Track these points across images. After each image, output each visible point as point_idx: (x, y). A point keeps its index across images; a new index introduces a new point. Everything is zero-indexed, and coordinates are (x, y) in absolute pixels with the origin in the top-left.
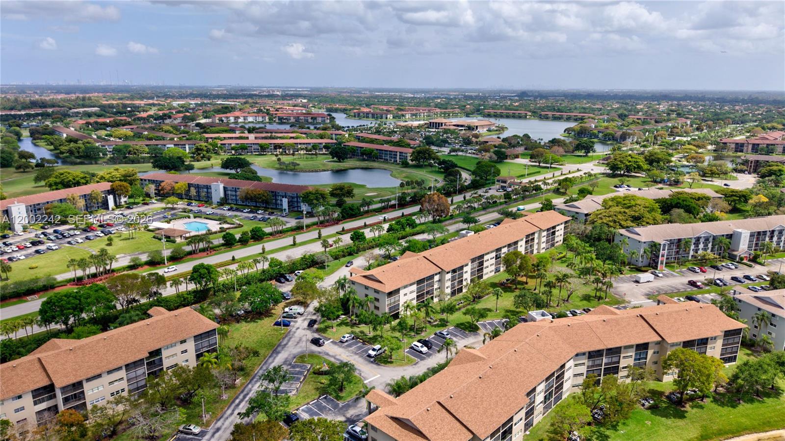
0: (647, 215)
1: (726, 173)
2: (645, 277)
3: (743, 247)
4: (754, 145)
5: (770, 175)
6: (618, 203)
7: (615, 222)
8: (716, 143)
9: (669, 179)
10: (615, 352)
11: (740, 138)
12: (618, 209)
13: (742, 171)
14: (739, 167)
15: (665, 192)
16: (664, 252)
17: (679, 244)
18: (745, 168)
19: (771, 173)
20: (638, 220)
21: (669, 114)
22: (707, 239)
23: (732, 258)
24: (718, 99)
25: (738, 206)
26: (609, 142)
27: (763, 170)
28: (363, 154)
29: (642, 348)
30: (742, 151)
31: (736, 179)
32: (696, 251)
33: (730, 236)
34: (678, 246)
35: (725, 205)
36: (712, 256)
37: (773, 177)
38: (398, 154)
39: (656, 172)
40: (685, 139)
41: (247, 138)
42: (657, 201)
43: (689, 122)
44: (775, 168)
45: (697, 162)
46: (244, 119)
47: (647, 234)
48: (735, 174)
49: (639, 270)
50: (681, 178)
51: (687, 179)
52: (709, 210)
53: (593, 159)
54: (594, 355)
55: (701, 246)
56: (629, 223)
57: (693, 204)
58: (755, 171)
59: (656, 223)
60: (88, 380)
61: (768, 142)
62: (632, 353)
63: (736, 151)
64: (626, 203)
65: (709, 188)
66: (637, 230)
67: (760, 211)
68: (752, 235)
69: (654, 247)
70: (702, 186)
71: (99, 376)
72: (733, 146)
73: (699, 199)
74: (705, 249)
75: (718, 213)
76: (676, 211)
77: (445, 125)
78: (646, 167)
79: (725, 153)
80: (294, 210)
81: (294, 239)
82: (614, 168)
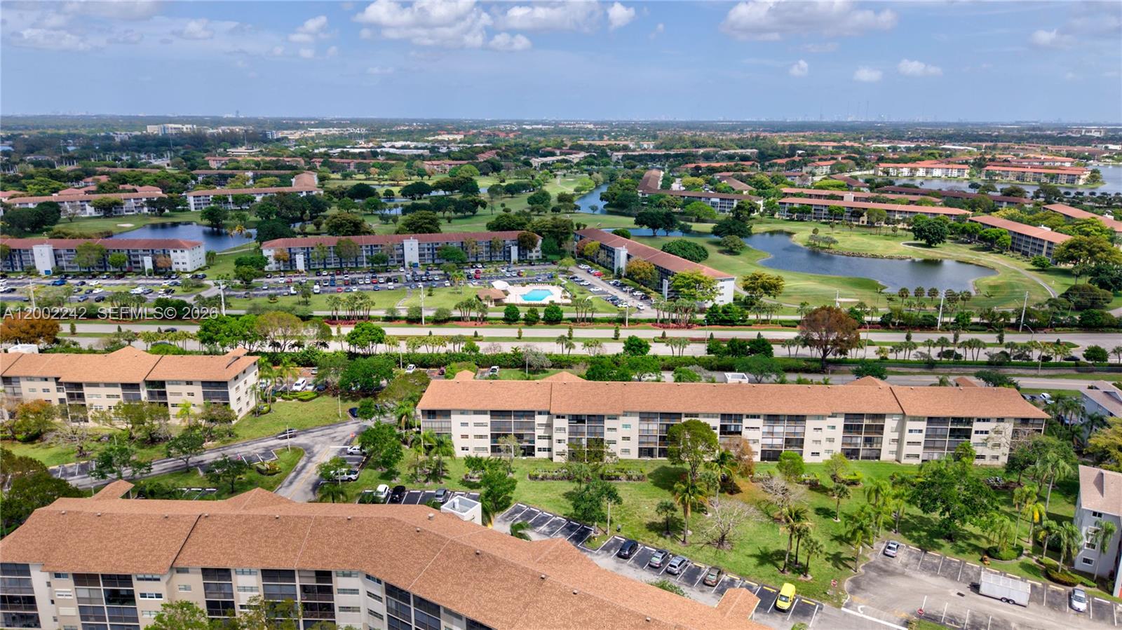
38: (1046, 244)
41: (842, 198)
46: (927, 173)
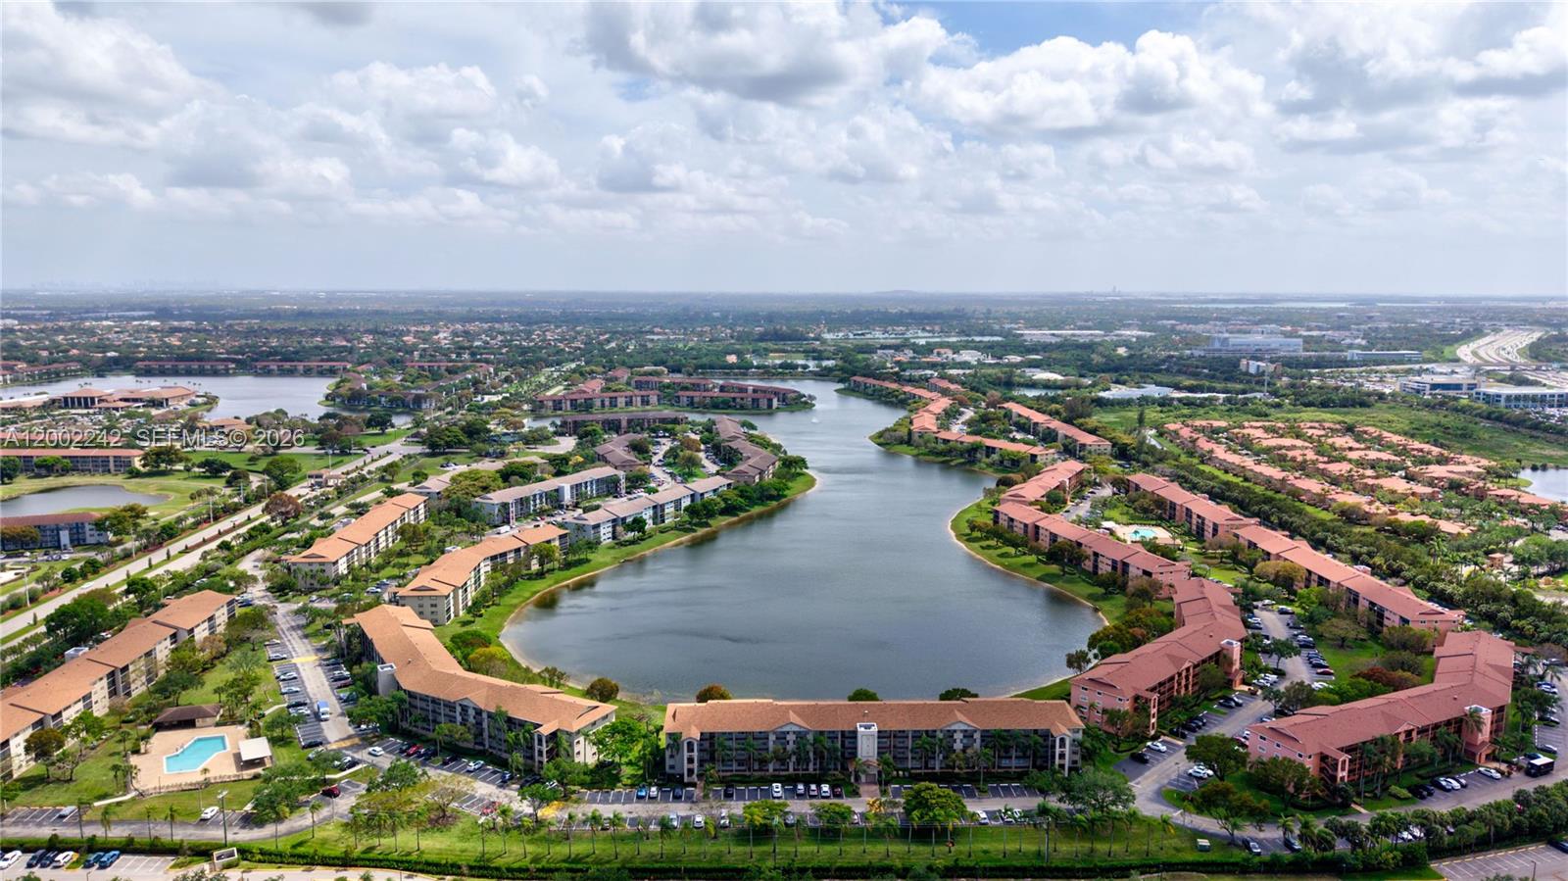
0: (492, 484)
1: (547, 438)
2: (504, 529)
3: (567, 498)
4: (572, 400)
5: (586, 436)
6: (466, 478)
7: (467, 494)
8: (531, 401)
9: (494, 452)
10: (503, 555)
11: (557, 390)
12: (468, 482)
13: (562, 434)
14: (560, 429)
15: (499, 464)
16: (512, 509)
17: (522, 502)
18: (565, 430)
19: (587, 434)
20: (486, 489)
21: (459, 355)
22: (541, 496)
23: (561, 507)
24: (520, 316)
25: (562, 469)
26: (399, 410)
27: (581, 430)
28: (39, 466)
29: (518, 550)
30: (561, 409)
31: (557, 443)
32: (535, 505)
33: (557, 490)
34: (522, 504)
35: (551, 468)
36: (546, 507)
37: (589, 438)
38: (112, 459)
39: (479, 445)
40: (495, 398)
42: (497, 472)
43: (492, 370)
44: (589, 428)
45: (516, 428)
47: (498, 497)
48: (556, 438)
49: (497, 526)
50: (506, 449)
51: (511, 448)
52: (539, 475)
53: (396, 436)
54: (493, 558)
55: (538, 501)
56: (480, 493)
57: (525, 470)
58: (575, 433)
59: (499, 488)
60: (65, 709)
61: (585, 396)
62: (512, 555)
63: (555, 409)
64: (473, 476)
65: (534, 456)
66: (489, 495)
67: (579, 467)
68: (572, 487)
69: (505, 506)
70: (527, 455)
71: (69, 707)
72: (550, 404)
73: (529, 466)
74: (541, 503)
75: (546, 476)
76: (514, 478)
77: (99, 401)
78: (466, 441)
79: (543, 411)
80: (78, 542)
81: (150, 560)
82: (433, 446)
